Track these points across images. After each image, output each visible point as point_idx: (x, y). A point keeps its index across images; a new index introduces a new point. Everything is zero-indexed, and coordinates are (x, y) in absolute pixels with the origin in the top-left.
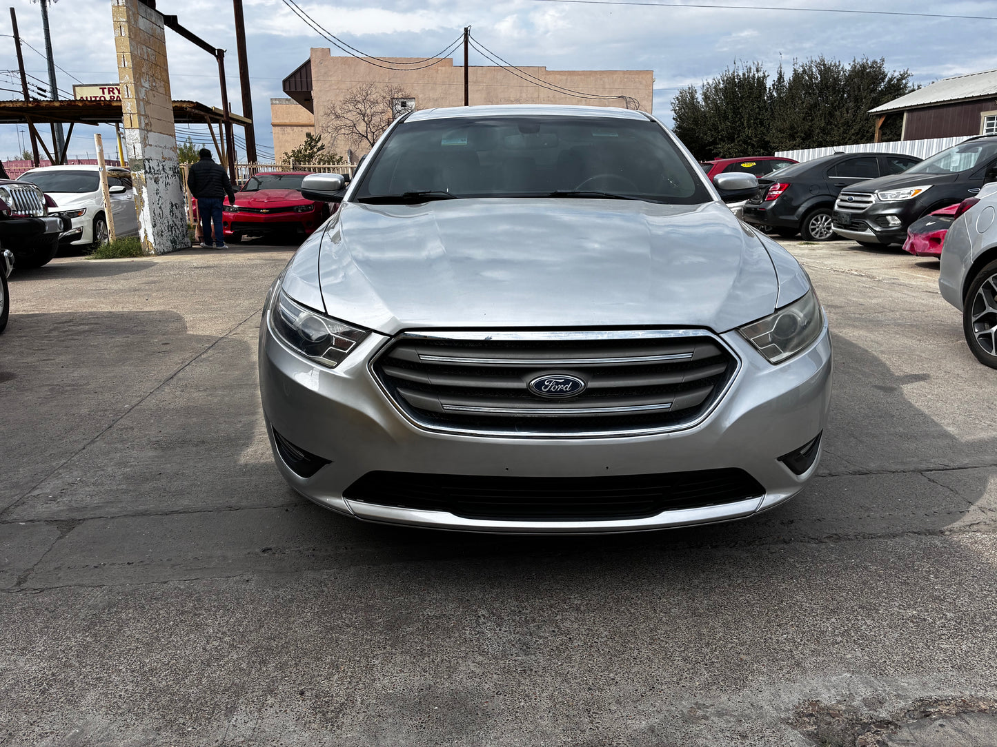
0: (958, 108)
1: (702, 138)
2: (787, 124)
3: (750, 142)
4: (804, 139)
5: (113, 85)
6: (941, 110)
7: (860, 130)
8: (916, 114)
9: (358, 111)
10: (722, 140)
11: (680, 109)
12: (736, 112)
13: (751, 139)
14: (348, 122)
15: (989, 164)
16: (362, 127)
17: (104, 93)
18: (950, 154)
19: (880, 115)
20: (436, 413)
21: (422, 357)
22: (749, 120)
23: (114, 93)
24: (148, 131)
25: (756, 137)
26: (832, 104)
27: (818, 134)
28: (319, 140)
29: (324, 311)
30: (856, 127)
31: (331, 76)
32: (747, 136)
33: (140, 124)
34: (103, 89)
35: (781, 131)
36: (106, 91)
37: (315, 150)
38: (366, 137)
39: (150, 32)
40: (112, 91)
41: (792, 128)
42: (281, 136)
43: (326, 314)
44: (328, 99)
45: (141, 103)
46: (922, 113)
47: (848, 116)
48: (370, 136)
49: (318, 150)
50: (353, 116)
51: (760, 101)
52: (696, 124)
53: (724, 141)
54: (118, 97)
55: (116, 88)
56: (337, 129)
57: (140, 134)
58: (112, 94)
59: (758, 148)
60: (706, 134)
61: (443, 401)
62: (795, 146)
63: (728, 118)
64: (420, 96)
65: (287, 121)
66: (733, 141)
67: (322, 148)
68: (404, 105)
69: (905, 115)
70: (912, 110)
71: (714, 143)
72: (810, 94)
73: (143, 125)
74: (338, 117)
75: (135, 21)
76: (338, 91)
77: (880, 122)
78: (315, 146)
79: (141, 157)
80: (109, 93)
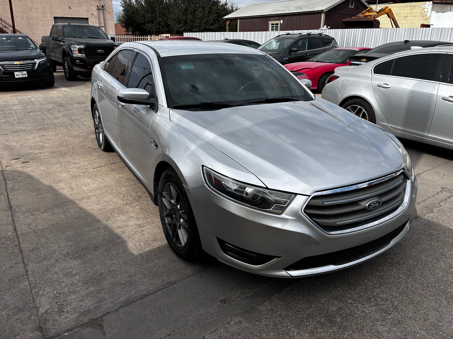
0: (260, 19)
1: (138, 21)
2: (176, 17)
3: (161, 24)
4: (184, 24)
6: (253, 19)
7: (206, 21)
8: (243, 20)
10: (148, 22)
11: (125, 6)
12: (152, 8)
13: (161, 23)
15: (289, 48)
18: (271, 42)
19: (228, 19)
20: (333, 226)
21: (325, 203)
22: (159, 14)
25: (163, 22)
26: (194, 9)
27: (190, 22)
29: (266, 187)
30: (205, 20)
32: (159, 21)
35: (174, 20)
41: (178, 19)
43: (267, 188)
46: (245, 20)
47: (200, 15)
51: (162, 5)
52: (134, 14)
53: (149, 23)
59: (164, 27)
60: (139, 19)
61: (336, 220)
62: (181, 27)
63: (149, 12)
66: (153, 23)
69: (238, 20)
70: (241, 18)
71: (144, 23)
72: (183, 3)
77: (228, 23)
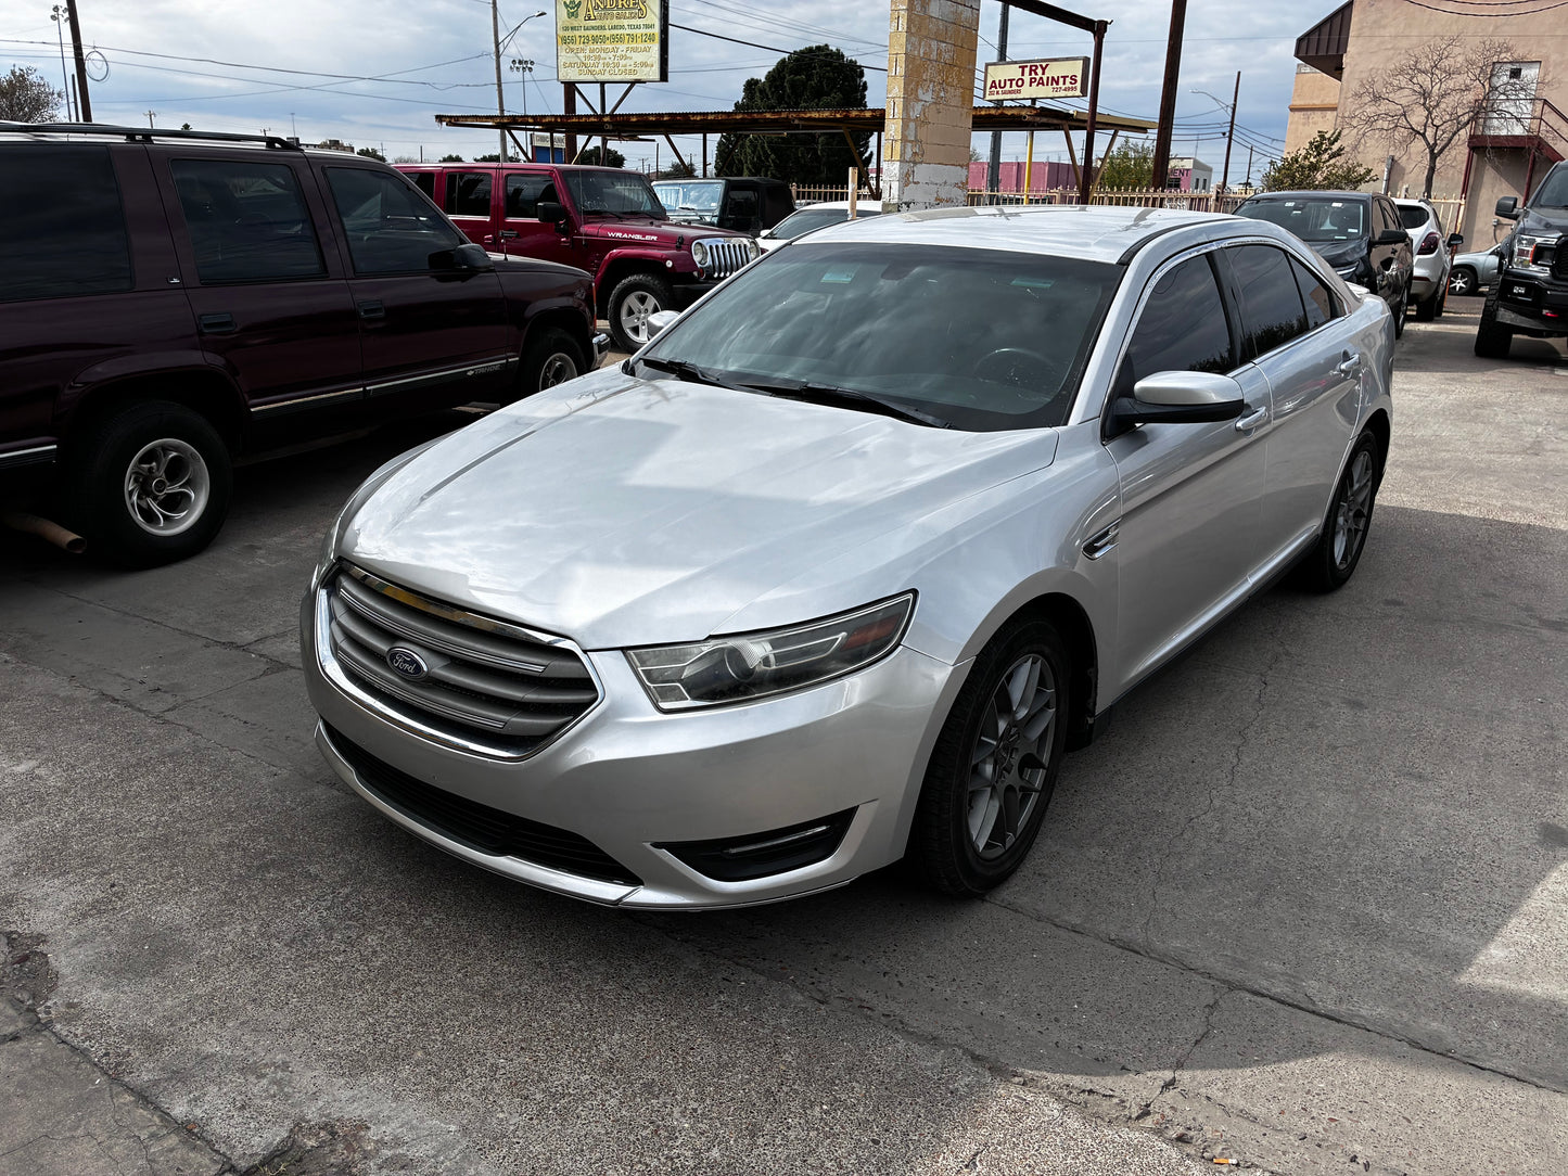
5: (1038, 61)
9: (1417, 88)
14: (1392, 106)
16: (1417, 118)
17: (1023, 75)
23: (1036, 74)
24: (915, 163)
28: (1336, 140)
31: (1384, 27)
33: (903, 154)
34: (1023, 68)
36: (1027, 70)
37: (1326, 156)
38: (1423, 135)
39: (951, 18)
40: (1035, 71)
42: (1301, 127)
44: (1371, 66)
45: (912, 125)
48: (1430, 133)
49: (1333, 156)
50: (1404, 97)
54: (1041, 78)
55: (1041, 66)
56: (1370, 121)
57: (901, 168)
58: (1033, 75)
64: (1554, 57)
65: (1317, 102)
67: (1338, 153)
68: (1516, 74)
73: (908, 157)
74: (1377, 98)
75: (923, 6)
76: (1392, 52)
78: (1326, 150)
79: (896, 201)
80: (1030, 74)
